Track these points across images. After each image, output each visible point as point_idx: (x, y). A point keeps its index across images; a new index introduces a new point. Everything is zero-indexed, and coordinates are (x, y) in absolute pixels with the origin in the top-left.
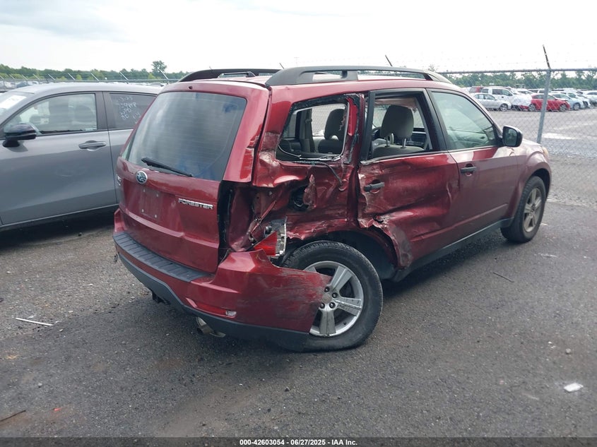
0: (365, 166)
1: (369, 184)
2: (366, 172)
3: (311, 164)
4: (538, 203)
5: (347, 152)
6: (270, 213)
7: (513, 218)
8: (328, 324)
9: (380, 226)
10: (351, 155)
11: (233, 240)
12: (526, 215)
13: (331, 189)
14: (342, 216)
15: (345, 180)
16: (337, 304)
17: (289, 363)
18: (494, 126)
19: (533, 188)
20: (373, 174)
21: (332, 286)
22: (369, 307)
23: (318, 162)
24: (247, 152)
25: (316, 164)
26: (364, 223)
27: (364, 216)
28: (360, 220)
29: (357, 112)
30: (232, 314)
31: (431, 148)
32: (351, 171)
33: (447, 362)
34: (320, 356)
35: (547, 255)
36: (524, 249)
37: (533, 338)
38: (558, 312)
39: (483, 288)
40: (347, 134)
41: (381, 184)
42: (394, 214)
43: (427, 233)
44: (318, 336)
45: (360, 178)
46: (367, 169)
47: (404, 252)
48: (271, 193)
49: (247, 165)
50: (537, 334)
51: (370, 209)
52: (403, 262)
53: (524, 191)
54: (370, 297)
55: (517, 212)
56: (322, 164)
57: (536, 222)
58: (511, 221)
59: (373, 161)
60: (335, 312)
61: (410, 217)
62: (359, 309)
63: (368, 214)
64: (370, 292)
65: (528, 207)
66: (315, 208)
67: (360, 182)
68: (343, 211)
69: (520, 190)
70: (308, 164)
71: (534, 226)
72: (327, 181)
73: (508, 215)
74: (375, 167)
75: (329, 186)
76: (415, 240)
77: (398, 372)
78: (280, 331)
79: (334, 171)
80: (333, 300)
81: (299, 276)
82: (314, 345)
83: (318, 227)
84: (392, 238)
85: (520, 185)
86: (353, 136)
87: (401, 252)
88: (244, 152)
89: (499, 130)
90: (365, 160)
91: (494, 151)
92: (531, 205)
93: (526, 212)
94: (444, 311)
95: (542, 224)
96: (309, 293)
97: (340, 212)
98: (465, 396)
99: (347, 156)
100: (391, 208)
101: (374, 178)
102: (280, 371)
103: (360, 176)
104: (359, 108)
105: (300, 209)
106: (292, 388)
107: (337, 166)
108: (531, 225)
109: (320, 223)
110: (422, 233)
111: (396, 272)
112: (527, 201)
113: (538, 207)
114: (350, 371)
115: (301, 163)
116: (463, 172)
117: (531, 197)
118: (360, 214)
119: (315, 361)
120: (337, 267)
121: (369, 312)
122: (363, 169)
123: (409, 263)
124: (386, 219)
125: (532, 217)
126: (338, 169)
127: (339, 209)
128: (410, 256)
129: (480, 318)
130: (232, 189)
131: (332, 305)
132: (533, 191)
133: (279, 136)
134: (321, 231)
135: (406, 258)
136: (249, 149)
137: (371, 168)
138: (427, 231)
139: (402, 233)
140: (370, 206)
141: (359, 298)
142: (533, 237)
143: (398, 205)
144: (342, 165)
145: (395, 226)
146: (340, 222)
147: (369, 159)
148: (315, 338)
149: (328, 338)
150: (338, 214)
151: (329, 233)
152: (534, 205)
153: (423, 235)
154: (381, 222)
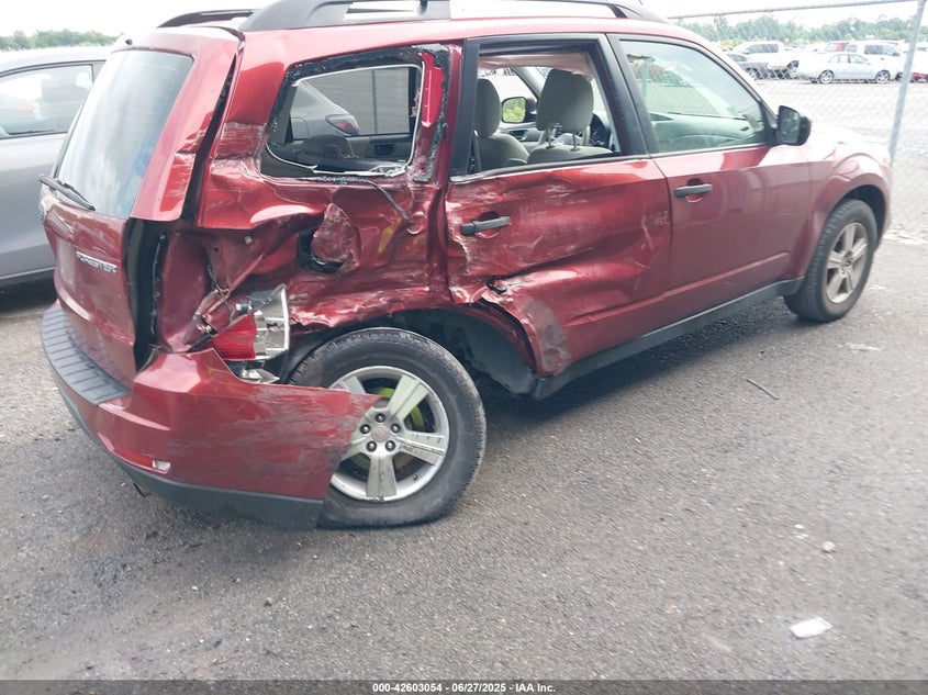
0: (461, 186)
1: (471, 221)
2: (465, 197)
3: (338, 183)
4: (859, 249)
5: (421, 160)
6: (251, 278)
7: (801, 278)
8: (380, 480)
9: (497, 300)
10: (431, 166)
11: (172, 330)
12: (832, 272)
13: (389, 231)
14: (419, 281)
15: (420, 213)
16: (398, 445)
17: (299, 548)
18: (761, 104)
19: (848, 220)
20: (481, 201)
21: (389, 412)
22: (458, 450)
23: (353, 179)
24: (177, 161)
25: (349, 183)
26: (464, 294)
27: (463, 282)
28: (454, 289)
29: (443, 80)
30: (165, 467)
31: (618, 150)
32: (432, 196)
33: (585, 559)
34: (359, 537)
35: (862, 346)
36: (822, 334)
37: (770, 515)
38: (839, 462)
39: (716, 410)
40: (420, 124)
41: (503, 220)
42: (531, 277)
43: (599, 312)
44: (363, 501)
45: (448, 210)
46: (466, 191)
47: (549, 346)
48: (249, 240)
49: (176, 187)
50: (782, 507)
51: (479, 268)
52: (549, 362)
53: (825, 227)
54: (460, 432)
55: (811, 266)
56: (363, 184)
57: (854, 286)
58: (798, 284)
59: (480, 176)
60: (395, 459)
61: (566, 282)
62: (439, 453)
63: (473, 277)
64: (461, 424)
65: (835, 258)
66: (358, 269)
67: (450, 218)
68: (421, 272)
69: (817, 226)
70: (332, 182)
71: (850, 292)
72: (382, 215)
73: (791, 272)
74: (485, 188)
75: (383, 224)
76: (575, 323)
77: (484, 577)
78: (264, 498)
79: (389, 196)
80: (393, 436)
81: (300, 397)
82: (353, 516)
83: (370, 302)
84: (524, 321)
85: (816, 216)
86: (433, 126)
87: (541, 346)
88: (171, 160)
89: (771, 114)
90: (462, 175)
91: (761, 154)
92: (843, 253)
93: (830, 266)
94: (623, 453)
95: (867, 289)
96: (320, 430)
97: (413, 274)
98: (588, 636)
99: (423, 167)
100: (525, 265)
101: (483, 210)
102: (276, 564)
103: (450, 206)
104: (446, 70)
105: (325, 270)
106: (281, 599)
107: (399, 186)
108: (842, 289)
109: (374, 295)
110: (589, 310)
111: (537, 381)
112: (834, 246)
113: (859, 259)
114: (399, 571)
115: (317, 181)
116: (681, 195)
117: (842, 238)
118: (454, 278)
119: (347, 547)
120: (400, 377)
121: (458, 458)
122: (455, 192)
123: (562, 367)
124: (512, 286)
125: (844, 276)
126: (400, 193)
127: (413, 269)
128: (563, 354)
129: (685, 471)
130: (165, 234)
131: (390, 446)
132: (847, 228)
133: (261, 128)
134: (377, 310)
135: (556, 357)
136: (182, 157)
137: (477, 190)
138: (601, 307)
139: (548, 311)
140: (475, 262)
141: (441, 433)
142: (848, 311)
143: (540, 260)
144: (411, 186)
145: (531, 299)
146: (417, 293)
147: (472, 172)
148: (357, 504)
149: (381, 503)
150: (411, 277)
151: (394, 314)
152: (850, 253)
153: (590, 314)
154: (500, 293)
